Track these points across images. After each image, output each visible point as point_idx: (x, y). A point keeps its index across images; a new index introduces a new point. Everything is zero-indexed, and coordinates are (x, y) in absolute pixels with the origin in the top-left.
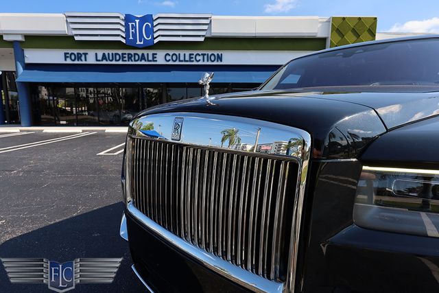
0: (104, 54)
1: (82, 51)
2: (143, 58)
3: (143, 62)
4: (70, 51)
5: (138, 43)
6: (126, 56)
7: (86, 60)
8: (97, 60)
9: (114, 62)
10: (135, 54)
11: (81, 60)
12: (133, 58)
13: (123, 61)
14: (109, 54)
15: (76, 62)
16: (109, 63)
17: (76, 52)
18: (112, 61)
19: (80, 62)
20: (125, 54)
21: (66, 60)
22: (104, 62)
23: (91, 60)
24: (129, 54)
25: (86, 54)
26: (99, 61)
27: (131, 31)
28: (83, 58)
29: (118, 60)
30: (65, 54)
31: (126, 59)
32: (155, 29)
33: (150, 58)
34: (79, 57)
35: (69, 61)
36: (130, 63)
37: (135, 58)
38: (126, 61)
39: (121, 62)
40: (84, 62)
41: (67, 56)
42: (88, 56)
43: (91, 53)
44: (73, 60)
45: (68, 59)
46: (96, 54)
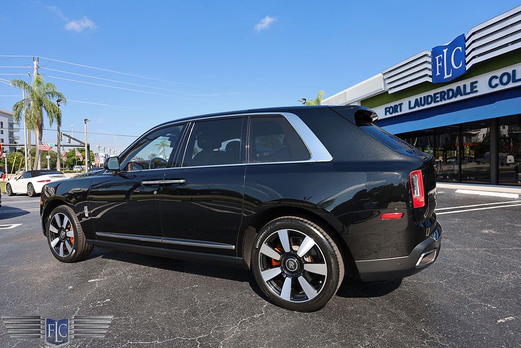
0: (417, 100)
1: (397, 103)
2: (459, 92)
3: (459, 98)
4: (389, 105)
5: (446, 76)
6: (439, 95)
7: (401, 111)
8: (410, 108)
9: (426, 107)
10: (449, 91)
11: (398, 112)
12: (446, 97)
13: (435, 102)
14: (421, 98)
15: (394, 115)
16: (421, 108)
17: (392, 104)
18: (424, 105)
19: (397, 114)
20: (438, 93)
21: (386, 115)
22: (417, 109)
23: (405, 110)
24: (441, 93)
26: (413, 108)
27: (438, 65)
28: (399, 109)
29: (431, 103)
30: (386, 109)
31: (439, 99)
32: (467, 52)
33: (468, 90)
34: (395, 109)
35: (389, 116)
36: (444, 102)
37: (448, 95)
38: (438, 101)
39: (433, 105)
41: (387, 110)
42: (402, 106)
43: (405, 102)
44: (391, 114)
45: (388, 113)
46: (410, 102)
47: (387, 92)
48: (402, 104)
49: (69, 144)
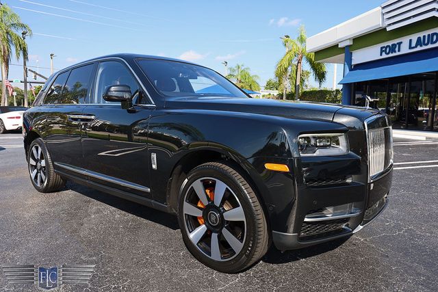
0: (419, 38)
1: (396, 41)
4: (385, 44)
7: (399, 51)
8: (410, 47)
9: (430, 46)
11: (395, 52)
14: (424, 36)
15: (391, 55)
16: (424, 48)
17: (390, 43)
18: (427, 45)
19: (394, 54)
21: (381, 55)
22: (419, 48)
23: (405, 49)
25: (400, 44)
26: (414, 48)
28: (397, 49)
29: (436, 42)
30: (382, 48)
34: (392, 49)
35: (384, 56)
40: (397, 54)
41: (382, 50)
42: (402, 45)
43: (405, 41)
44: (388, 54)
45: (384, 53)
46: (411, 40)
47: (385, 29)
48: (401, 42)
49: (34, 81)
